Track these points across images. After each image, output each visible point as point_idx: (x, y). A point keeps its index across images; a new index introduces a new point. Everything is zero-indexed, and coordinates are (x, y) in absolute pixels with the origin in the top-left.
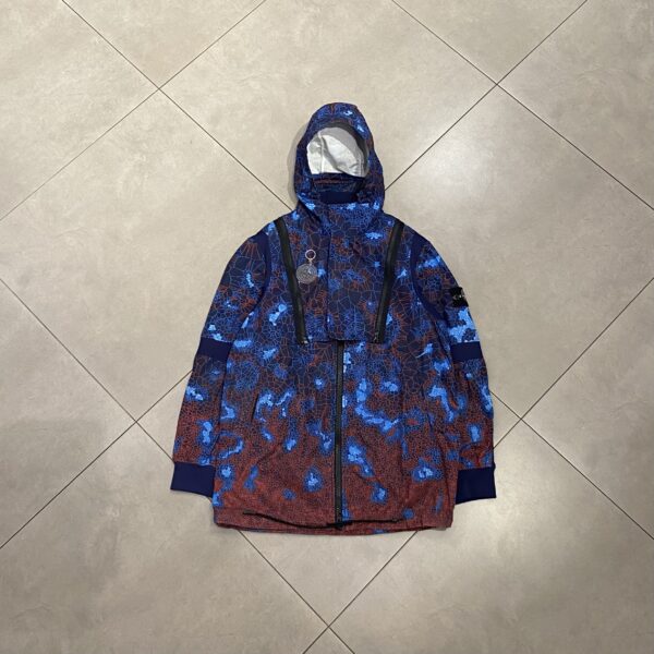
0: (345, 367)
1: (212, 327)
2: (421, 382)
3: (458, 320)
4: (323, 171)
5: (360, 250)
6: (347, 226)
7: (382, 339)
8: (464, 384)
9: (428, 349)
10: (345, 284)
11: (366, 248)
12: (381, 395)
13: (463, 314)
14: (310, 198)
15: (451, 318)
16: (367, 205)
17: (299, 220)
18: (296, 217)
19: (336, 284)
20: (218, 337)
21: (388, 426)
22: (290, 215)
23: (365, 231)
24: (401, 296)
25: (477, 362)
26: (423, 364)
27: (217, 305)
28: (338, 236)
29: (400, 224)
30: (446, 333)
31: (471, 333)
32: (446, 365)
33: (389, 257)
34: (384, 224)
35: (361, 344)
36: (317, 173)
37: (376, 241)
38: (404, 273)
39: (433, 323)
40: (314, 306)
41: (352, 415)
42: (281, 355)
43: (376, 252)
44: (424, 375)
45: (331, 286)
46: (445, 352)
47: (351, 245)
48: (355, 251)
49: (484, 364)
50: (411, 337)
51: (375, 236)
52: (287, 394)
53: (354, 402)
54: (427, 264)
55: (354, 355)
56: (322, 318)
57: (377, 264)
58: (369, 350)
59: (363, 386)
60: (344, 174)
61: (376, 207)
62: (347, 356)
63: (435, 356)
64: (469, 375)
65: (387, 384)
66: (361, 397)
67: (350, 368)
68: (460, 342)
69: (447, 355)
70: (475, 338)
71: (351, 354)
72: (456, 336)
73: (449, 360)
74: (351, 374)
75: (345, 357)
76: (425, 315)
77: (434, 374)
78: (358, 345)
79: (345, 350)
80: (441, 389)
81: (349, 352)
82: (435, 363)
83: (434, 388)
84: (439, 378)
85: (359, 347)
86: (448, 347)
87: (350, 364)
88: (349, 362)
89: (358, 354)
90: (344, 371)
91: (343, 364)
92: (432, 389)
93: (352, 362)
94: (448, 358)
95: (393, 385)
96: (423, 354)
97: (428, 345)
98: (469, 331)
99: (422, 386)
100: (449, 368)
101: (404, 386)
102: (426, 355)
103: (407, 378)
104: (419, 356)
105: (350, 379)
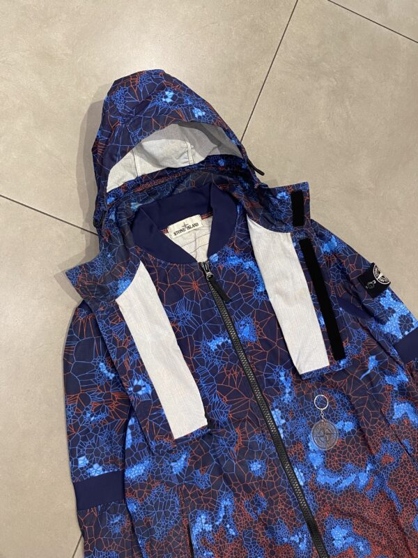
0: (281, 431)
1: (82, 461)
2: (378, 406)
3: (385, 312)
4: (140, 175)
9: (372, 363)
13: (386, 301)
15: (377, 312)
20: (97, 471)
21: (363, 479)
26: (372, 385)
27: (76, 426)
30: (381, 333)
31: (406, 320)
35: (287, 390)
36: (133, 178)
39: (365, 328)
41: (316, 489)
42: (195, 458)
44: (378, 397)
46: (394, 359)
52: (224, 503)
53: (310, 470)
55: (285, 410)
58: (299, 394)
60: (169, 169)
62: (276, 414)
63: (384, 369)
65: (339, 425)
66: (317, 460)
67: (287, 428)
68: (401, 338)
69: (397, 363)
70: (413, 324)
71: (280, 409)
72: (394, 333)
73: (402, 367)
74: (292, 436)
75: (274, 417)
76: (352, 321)
77: (389, 390)
78: (285, 393)
79: (270, 408)
80: (403, 405)
81: (277, 407)
82: (387, 378)
83: (395, 407)
84: (396, 392)
85: (287, 395)
86: (394, 352)
87: (285, 423)
88: (283, 421)
89: (288, 405)
90: (282, 436)
91: (277, 428)
92: (393, 410)
93: (287, 420)
94: (400, 365)
95: (346, 423)
96: (369, 372)
97: (370, 358)
98: (404, 319)
99: (381, 411)
100: (407, 380)
101: (362, 422)
102: (372, 372)
103: (361, 409)
104: (364, 375)
105: (294, 443)
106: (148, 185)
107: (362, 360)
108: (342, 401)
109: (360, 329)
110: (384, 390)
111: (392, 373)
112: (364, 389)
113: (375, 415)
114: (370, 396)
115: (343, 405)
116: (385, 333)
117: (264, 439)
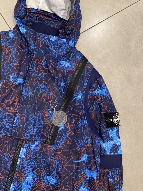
0: (19, 160)
2: (73, 181)
3: (108, 137)
4: (40, 8)
5: (53, 72)
6: (47, 52)
7: (53, 142)
8: (106, 184)
9: (84, 158)
10: (36, 94)
11: (57, 72)
12: (42, 186)
13: (112, 133)
14: (24, 23)
15: (104, 135)
16: (65, 40)
17: (13, 38)
18: (11, 35)
19: (28, 93)
22: (7, 32)
23: (59, 59)
24: (74, 112)
25: (118, 170)
28: (39, 57)
29: (85, 60)
31: (116, 147)
32: (94, 175)
33: (72, 81)
34: (74, 57)
35: (36, 143)
36: (36, 8)
37: (66, 68)
38: (80, 96)
39: (92, 139)
40: (8, 106)
43: (64, 76)
44: (76, 176)
45: (24, 93)
46: (96, 163)
47: (47, 66)
48: (49, 72)
49: (122, 172)
50: (74, 145)
51: (66, 64)
54: (96, 92)
55: (28, 152)
56: (11, 116)
57: (63, 84)
58: (41, 149)
59: (29, 179)
60: (55, 15)
61: (71, 44)
62: (23, 151)
63: (88, 165)
64: (110, 180)
65: (48, 178)
66: (25, 188)
67: (23, 161)
68: (108, 154)
69: (96, 166)
70: (119, 151)
71: (26, 150)
72: (106, 149)
73: (97, 170)
74: (23, 167)
75: (21, 151)
76: (88, 132)
77: (84, 177)
78: (34, 144)
79: (23, 145)
80: (86, 189)
81: (26, 148)
82: (87, 170)
83: (82, 187)
84: (87, 181)
85: (34, 145)
86: (98, 160)
87: (24, 158)
88: (24, 157)
89: (32, 151)
90: (18, 163)
91: (19, 157)
92: (80, 188)
93: (26, 157)
94: (97, 168)
95: (52, 179)
96: (80, 161)
97: (85, 155)
98: (116, 146)
99: (73, 185)
100: (95, 178)
101: (60, 184)
102: (81, 162)
103: (64, 177)
104: (77, 161)
105: (21, 171)
106: (41, 16)
107: (81, 153)
108: (58, 167)
109: (89, 138)
110: (81, 175)
111: (90, 169)
112: (72, 168)
113: (69, 184)
114: (73, 173)
115: (57, 170)
116: (102, 147)
117: (9, 159)
